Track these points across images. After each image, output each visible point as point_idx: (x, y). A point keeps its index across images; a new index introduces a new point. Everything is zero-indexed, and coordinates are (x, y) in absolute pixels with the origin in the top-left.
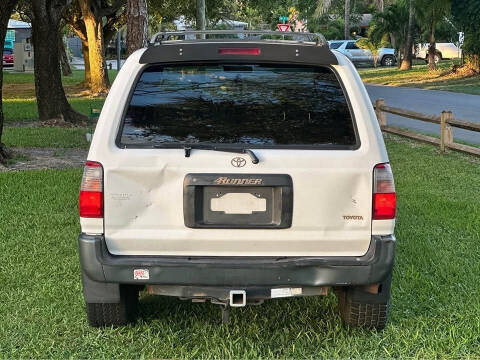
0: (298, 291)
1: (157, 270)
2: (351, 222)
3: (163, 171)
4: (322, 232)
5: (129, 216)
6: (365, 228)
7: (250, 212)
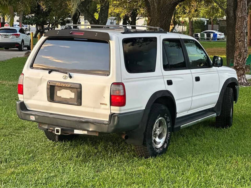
0: (86, 133)
1: (37, 117)
2: (103, 106)
3: (41, 79)
4: (93, 109)
5: (32, 95)
6: (108, 109)
7: (69, 98)
